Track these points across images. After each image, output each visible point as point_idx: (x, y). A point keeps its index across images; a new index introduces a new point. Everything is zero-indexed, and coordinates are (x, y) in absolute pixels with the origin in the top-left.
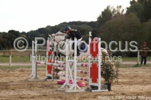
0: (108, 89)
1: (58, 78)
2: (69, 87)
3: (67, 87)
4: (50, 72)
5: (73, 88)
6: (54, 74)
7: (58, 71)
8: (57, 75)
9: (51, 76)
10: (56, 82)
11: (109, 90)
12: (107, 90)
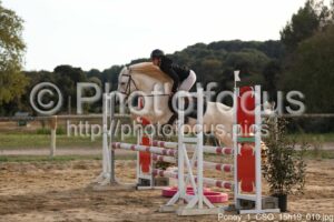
0: (280, 207)
1: (165, 183)
2: (185, 202)
3: (181, 202)
4: (145, 169)
5: (196, 204)
6: (154, 174)
7: (165, 165)
8: (162, 175)
9: (149, 177)
10: (160, 193)
11: (283, 209)
12: (278, 210)
